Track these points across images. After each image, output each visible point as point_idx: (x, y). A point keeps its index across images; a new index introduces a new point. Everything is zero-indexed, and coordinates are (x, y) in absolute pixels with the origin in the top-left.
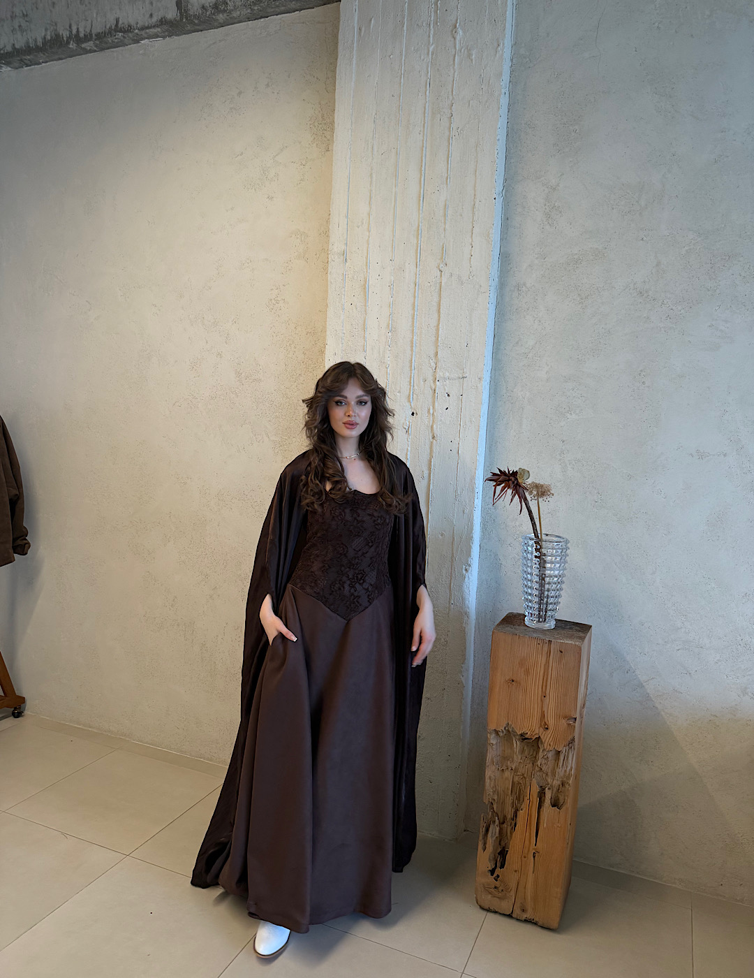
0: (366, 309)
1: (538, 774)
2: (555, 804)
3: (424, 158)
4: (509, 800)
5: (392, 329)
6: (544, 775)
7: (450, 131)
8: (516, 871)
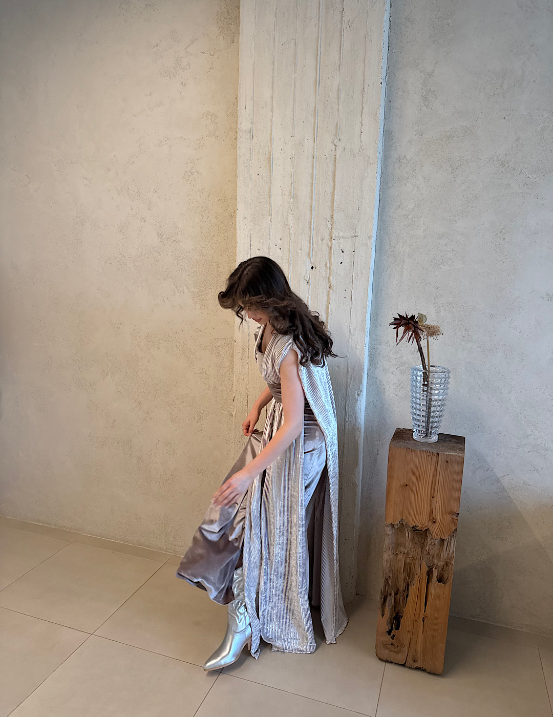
0: (270, 179)
1: (426, 556)
2: (440, 580)
3: (319, 48)
4: (402, 576)
5: (294, 196)
6: (431, 558)
7: (342, 24)
8: (409, 632)
